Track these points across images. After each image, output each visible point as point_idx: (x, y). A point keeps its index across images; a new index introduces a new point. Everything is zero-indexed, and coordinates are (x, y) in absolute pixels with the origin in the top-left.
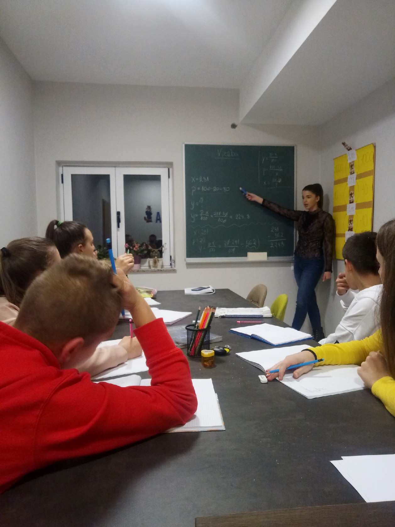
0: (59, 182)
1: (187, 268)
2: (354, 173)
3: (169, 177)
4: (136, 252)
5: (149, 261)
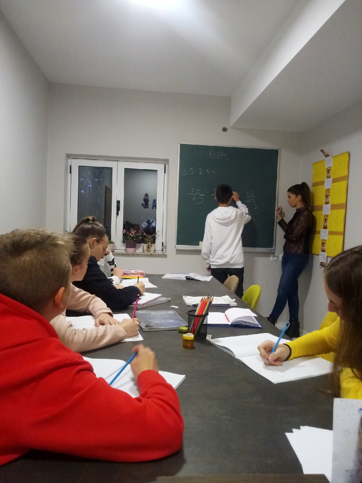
0: (67, 172)
1: (177, 254)
3: (165, 172)
4: (132, 237)
5: (143, 246)
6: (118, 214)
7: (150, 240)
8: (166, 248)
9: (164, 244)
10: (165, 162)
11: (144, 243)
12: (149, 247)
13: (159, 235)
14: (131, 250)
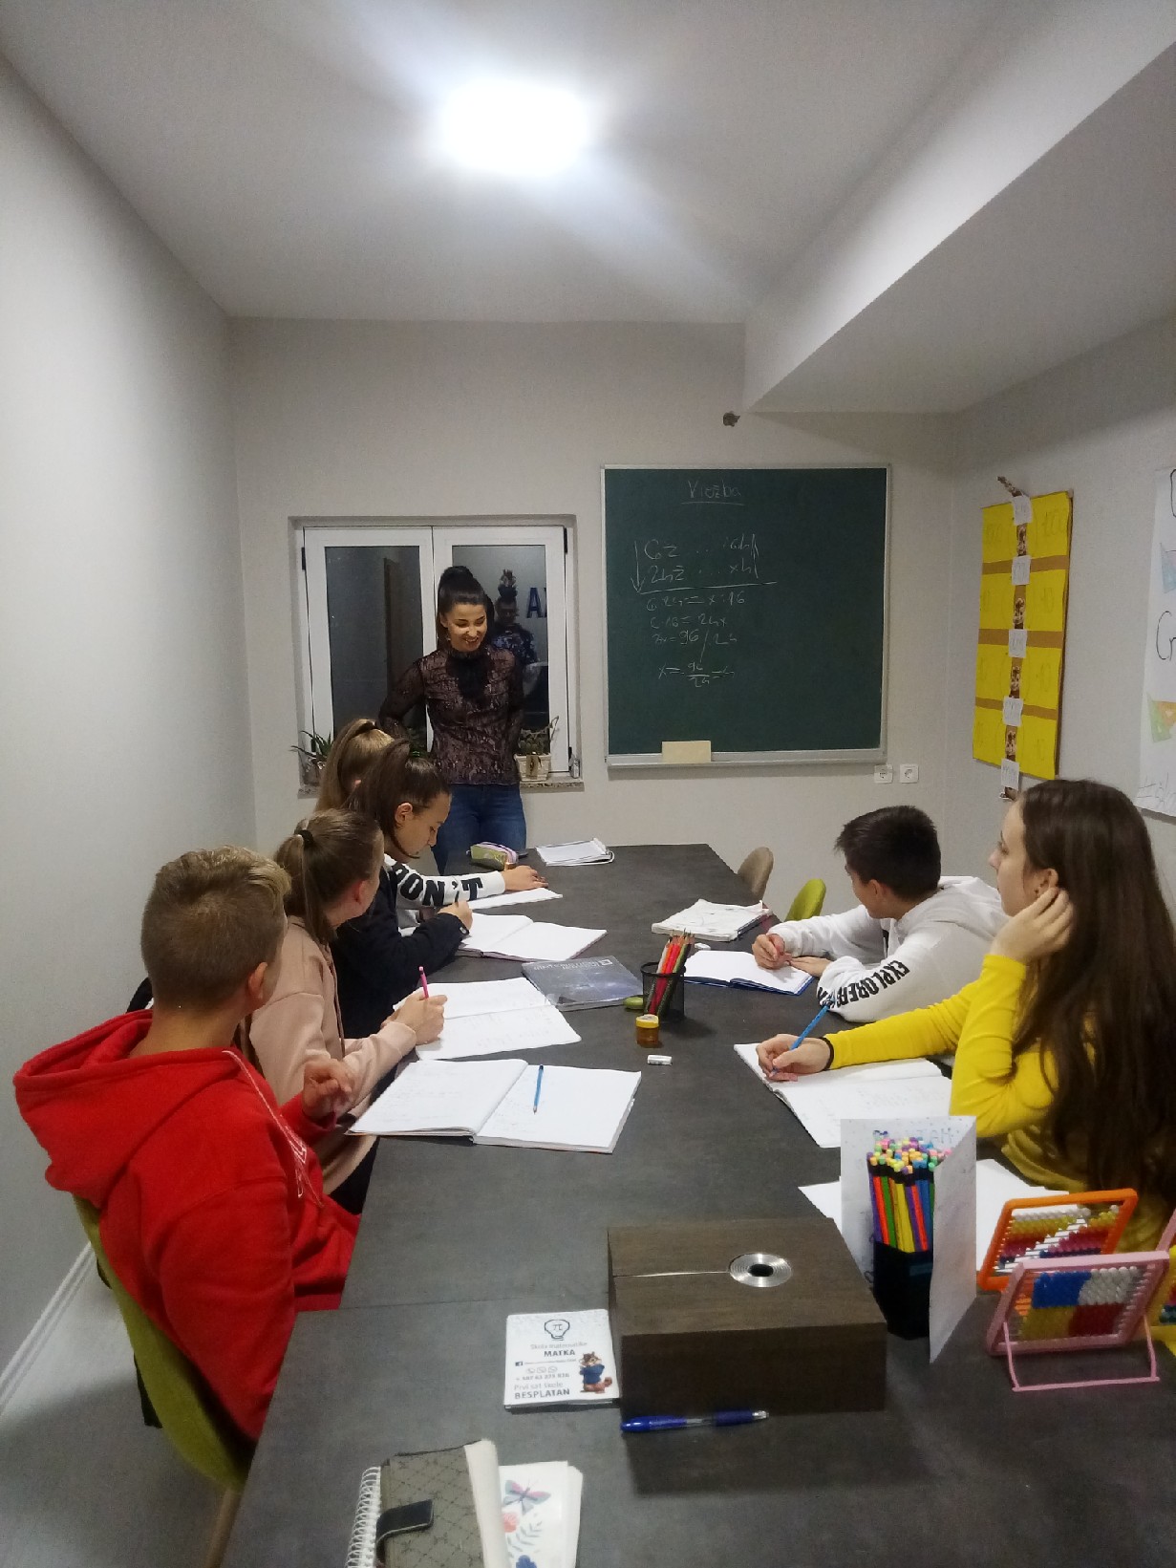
0: (295, 568)
1: (611, 778)
2: (1025, 553)
3: (566, 551)
7: (535, 745)
8: (579, 763)
9: (574, 752)
10: (566, 522)
12: (532, 766)
13: (558, 730)
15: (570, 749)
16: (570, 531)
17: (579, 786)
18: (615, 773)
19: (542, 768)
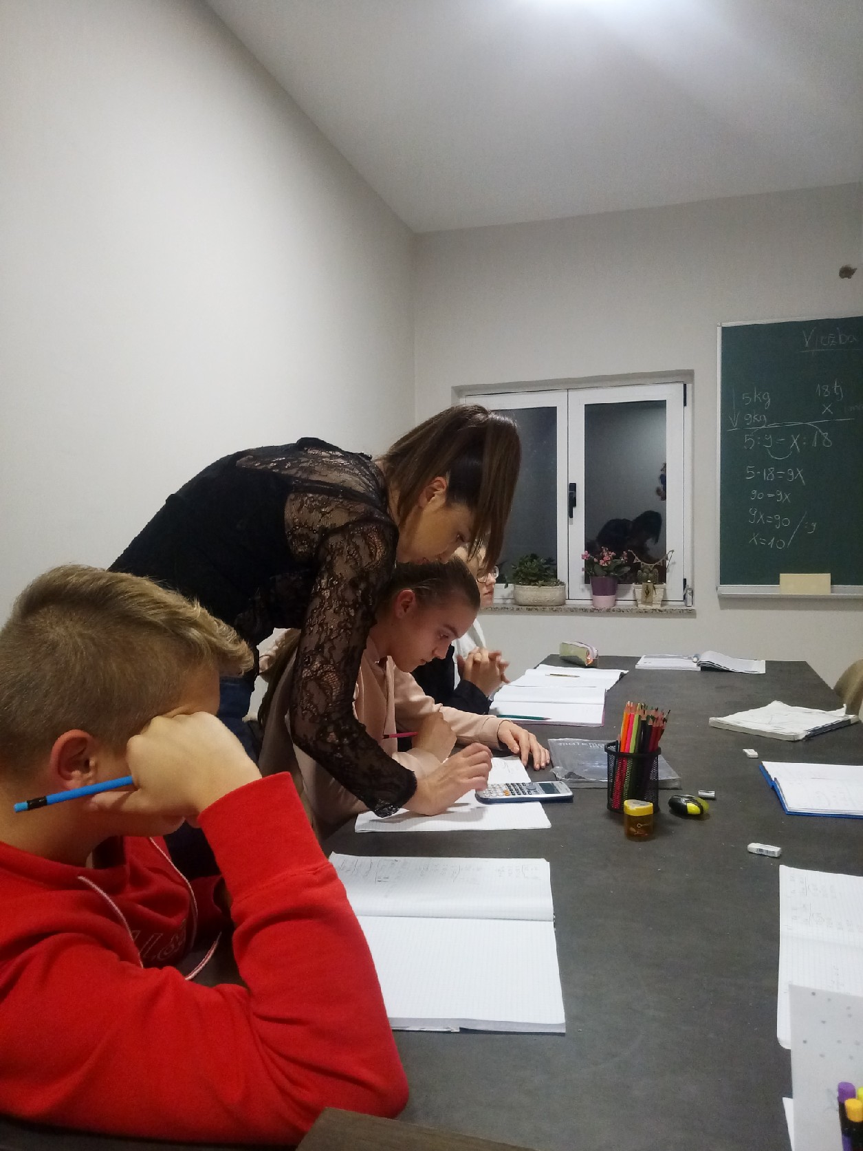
1: (723, 607)
3: (685, 404)
4: (606, 569)
5: (634, 591)
6: (571, 515)
7: (651, 575)
8: (692, 593)
9: (688, 583)
10: (685, 378)
11: (638, 581)
12: (647, 593)
13: (674, 563)
14: (604, 601)
15: (685, 580)
16: (689, 387)
17: (691, 613)
18: (727, 602)
19: (658, 594)
